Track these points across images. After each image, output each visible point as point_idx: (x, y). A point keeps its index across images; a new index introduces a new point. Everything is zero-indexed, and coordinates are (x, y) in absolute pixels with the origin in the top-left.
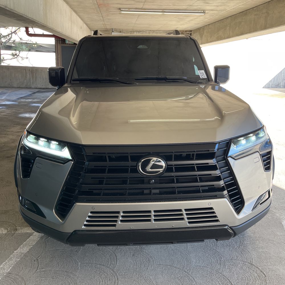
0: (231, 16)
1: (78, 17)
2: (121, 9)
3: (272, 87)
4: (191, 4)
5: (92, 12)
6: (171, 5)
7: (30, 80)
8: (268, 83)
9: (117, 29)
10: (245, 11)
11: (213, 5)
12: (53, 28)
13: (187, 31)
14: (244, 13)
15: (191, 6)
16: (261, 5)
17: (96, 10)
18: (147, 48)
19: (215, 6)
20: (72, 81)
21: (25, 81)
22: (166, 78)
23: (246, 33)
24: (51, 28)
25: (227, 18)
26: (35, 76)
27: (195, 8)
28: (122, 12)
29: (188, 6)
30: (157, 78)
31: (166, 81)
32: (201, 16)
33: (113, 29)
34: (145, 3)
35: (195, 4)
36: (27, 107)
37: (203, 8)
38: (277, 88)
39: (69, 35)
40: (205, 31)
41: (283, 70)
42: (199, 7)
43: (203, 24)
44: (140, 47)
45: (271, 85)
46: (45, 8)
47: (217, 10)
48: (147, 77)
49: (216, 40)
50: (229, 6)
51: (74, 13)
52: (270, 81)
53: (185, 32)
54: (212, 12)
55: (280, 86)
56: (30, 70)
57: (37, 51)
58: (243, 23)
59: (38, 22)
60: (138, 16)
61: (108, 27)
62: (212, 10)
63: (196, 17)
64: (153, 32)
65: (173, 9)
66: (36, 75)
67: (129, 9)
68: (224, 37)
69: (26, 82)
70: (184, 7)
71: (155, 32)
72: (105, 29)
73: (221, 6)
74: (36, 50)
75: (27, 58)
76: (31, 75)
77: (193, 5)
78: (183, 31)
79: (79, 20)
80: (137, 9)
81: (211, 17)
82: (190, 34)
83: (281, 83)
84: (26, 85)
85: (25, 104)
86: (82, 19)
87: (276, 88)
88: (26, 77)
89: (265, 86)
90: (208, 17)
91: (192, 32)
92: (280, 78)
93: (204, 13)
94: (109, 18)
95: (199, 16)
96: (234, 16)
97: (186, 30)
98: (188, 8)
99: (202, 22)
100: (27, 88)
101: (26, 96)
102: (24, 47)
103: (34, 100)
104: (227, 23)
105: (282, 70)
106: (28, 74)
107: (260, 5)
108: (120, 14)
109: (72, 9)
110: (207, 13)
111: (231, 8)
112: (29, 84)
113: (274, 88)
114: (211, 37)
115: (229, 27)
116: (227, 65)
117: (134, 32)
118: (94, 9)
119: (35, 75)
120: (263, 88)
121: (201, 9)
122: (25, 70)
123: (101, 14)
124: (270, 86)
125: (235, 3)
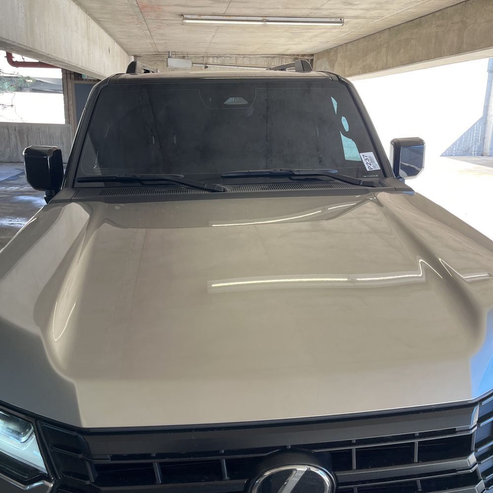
0: (389, 28)
1: (102, 30)
2: (185, 16)
3: (456, 155)
4: (319, 6)
5: (127, 21)
6: (280, 7)
7: (17, 148)
8: (450, 147)
9: (178, 52)
10: (419, 19)
11: (360, 7)
12: (49, 54)
13: (305, 55)
14: (416, 22)
15: (318, 9)
16: (450, 8)
17: (136, 17)
18: (247, 103)
19: (362, 9)
20: (76, 181)
21: (8, 150)
22: (291, 173)
23: (421, 61)
24: (45, 54)
25: (381, 32)
26: (26, 141)
27: (325, 13)
28: (187, 21)
29: (311, 9)
30: (272, 173)
31: (291, 179)
32: (335, 28)
33: (169, 52)
34: (231, 4)
35: (326, 6)
36: (7, 204)
37: (340, 14)
38: (465, 157)
39: (84, 65)
40: (339, 56)
41: (476, 123)
42: (333, 11)
43: (335, 42)
44: (231, 101)
45: (455, 150)
46: (28, 14)
47: (365, 18)
48: (250, 173)
49: (361, 72)
50: (389, 10)
51: (93, 24)
52: (453, 144)
53: (301, 58)
54: (355, 21)
55: (470, 153)
56: (17, 129)
57: (34, 90)
58: (413, 41)
59: (14, 44)
60: (216, 28)
61: (161, 49)
62: (356, 17)
63: (324, 30)
64: (244, 57)
65: (284, 15)
66: (28, 138)
67: (200, 16)
68: (376, 67)
69: (10, 151)
70: (305, 12)
71: (246, 57)
72: (155, 52)
73: (375, 9)
74: (33, 88)
75: (12, 106)
76: (18, 138)
77: (323, 7)
78: (298, 55)
79: (105, 36)
80: (215, 16)
81: (353, 30)
82: (310, 60)
83: (472, 147)
84: (10, 157)
85: (5, 196)
86: (110, 35)
87: (463, 155)
88: (9, 142)
89: (445, 152)
90: (347, 30)
91: (314, 58)
92: (470, 138)
93: (341, 22)
94: (161, 31)
95: (330, 29)
96: (396, 28)
97: (303, 53)
98: (311, 13)
99: (334, 38)
100: (11, 162)
101: (8, 180)
102: (6, 85)
103: (22, 188)
104: (382, 41)
105: (474, 124)
106: (13, 137)
107: (448, 7)
108: (182, 24)
109: (89, 15)
110: (347, 22)
111: (392, 14)
112: (15, 155)
113: (461, 155)
114: (351, 66)
115: (385, 49)
116: (418, 138)
117: (208, 57)
118: (132, 15)
119: (26, 138)
120: (441, 156)
121: (335, 15)
122: (7, 128)
123: (146, 26)
124: (454, 152)
125: (402, 4)
